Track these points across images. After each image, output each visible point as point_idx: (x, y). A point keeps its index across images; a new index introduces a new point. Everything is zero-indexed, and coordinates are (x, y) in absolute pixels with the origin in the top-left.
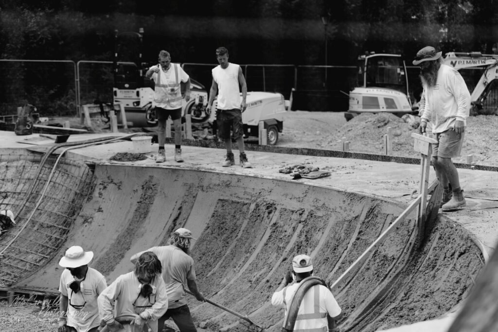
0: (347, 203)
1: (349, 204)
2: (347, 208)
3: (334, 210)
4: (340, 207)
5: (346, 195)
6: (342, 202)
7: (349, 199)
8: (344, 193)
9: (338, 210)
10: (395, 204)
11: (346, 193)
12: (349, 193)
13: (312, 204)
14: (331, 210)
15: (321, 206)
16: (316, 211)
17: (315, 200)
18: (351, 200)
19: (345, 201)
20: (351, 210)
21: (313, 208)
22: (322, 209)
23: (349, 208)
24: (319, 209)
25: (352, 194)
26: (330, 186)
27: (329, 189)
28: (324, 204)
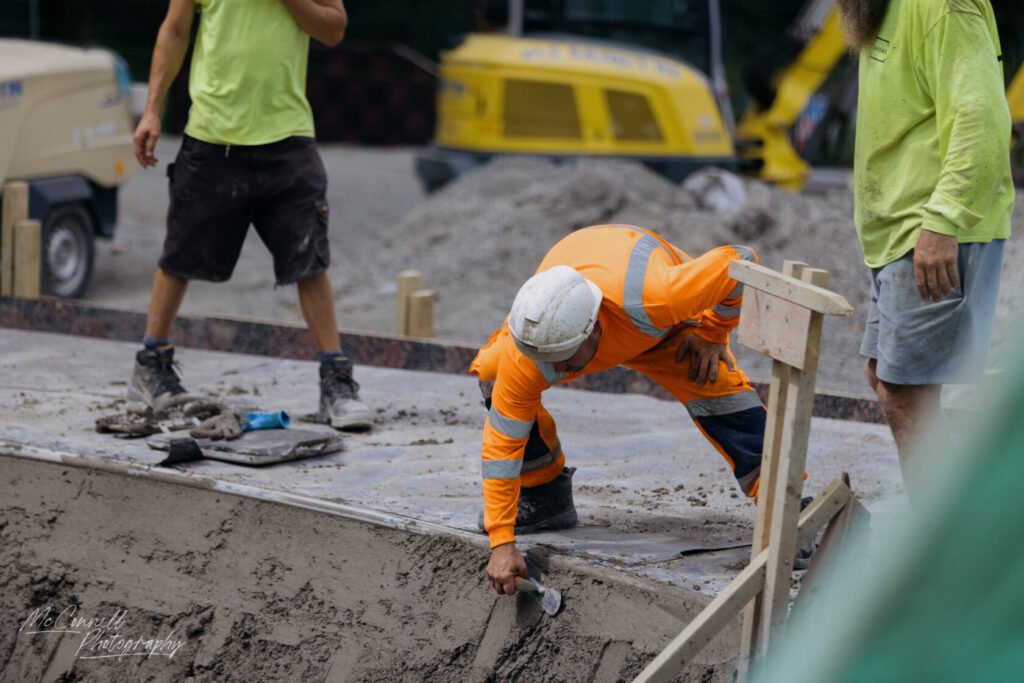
0: (415, 585)
1: (424, 590)
2: (417, 611)
3: (354, 619)
4: (382, 602)
5: (412, 547)
6: (393, 582)
7: (428, 568)
8: (404, 537)
9: (374, 615)
10: (643, 592)
11: (412, 536)
12: (427, 537)
13: (251, 585)
14: (341, 617)
15: (292, 595)
16: (268, 619)
17: (267, 567)
18: (435, 570)
19: (406, 575)
20: (436, 616)
21: (254, 607)
22: (294, 612)
23: (427, 607)
24: (283, 613)
25: (443, 540)
26: (339, 500)
27: (331, 516)
28: (307, 588)
